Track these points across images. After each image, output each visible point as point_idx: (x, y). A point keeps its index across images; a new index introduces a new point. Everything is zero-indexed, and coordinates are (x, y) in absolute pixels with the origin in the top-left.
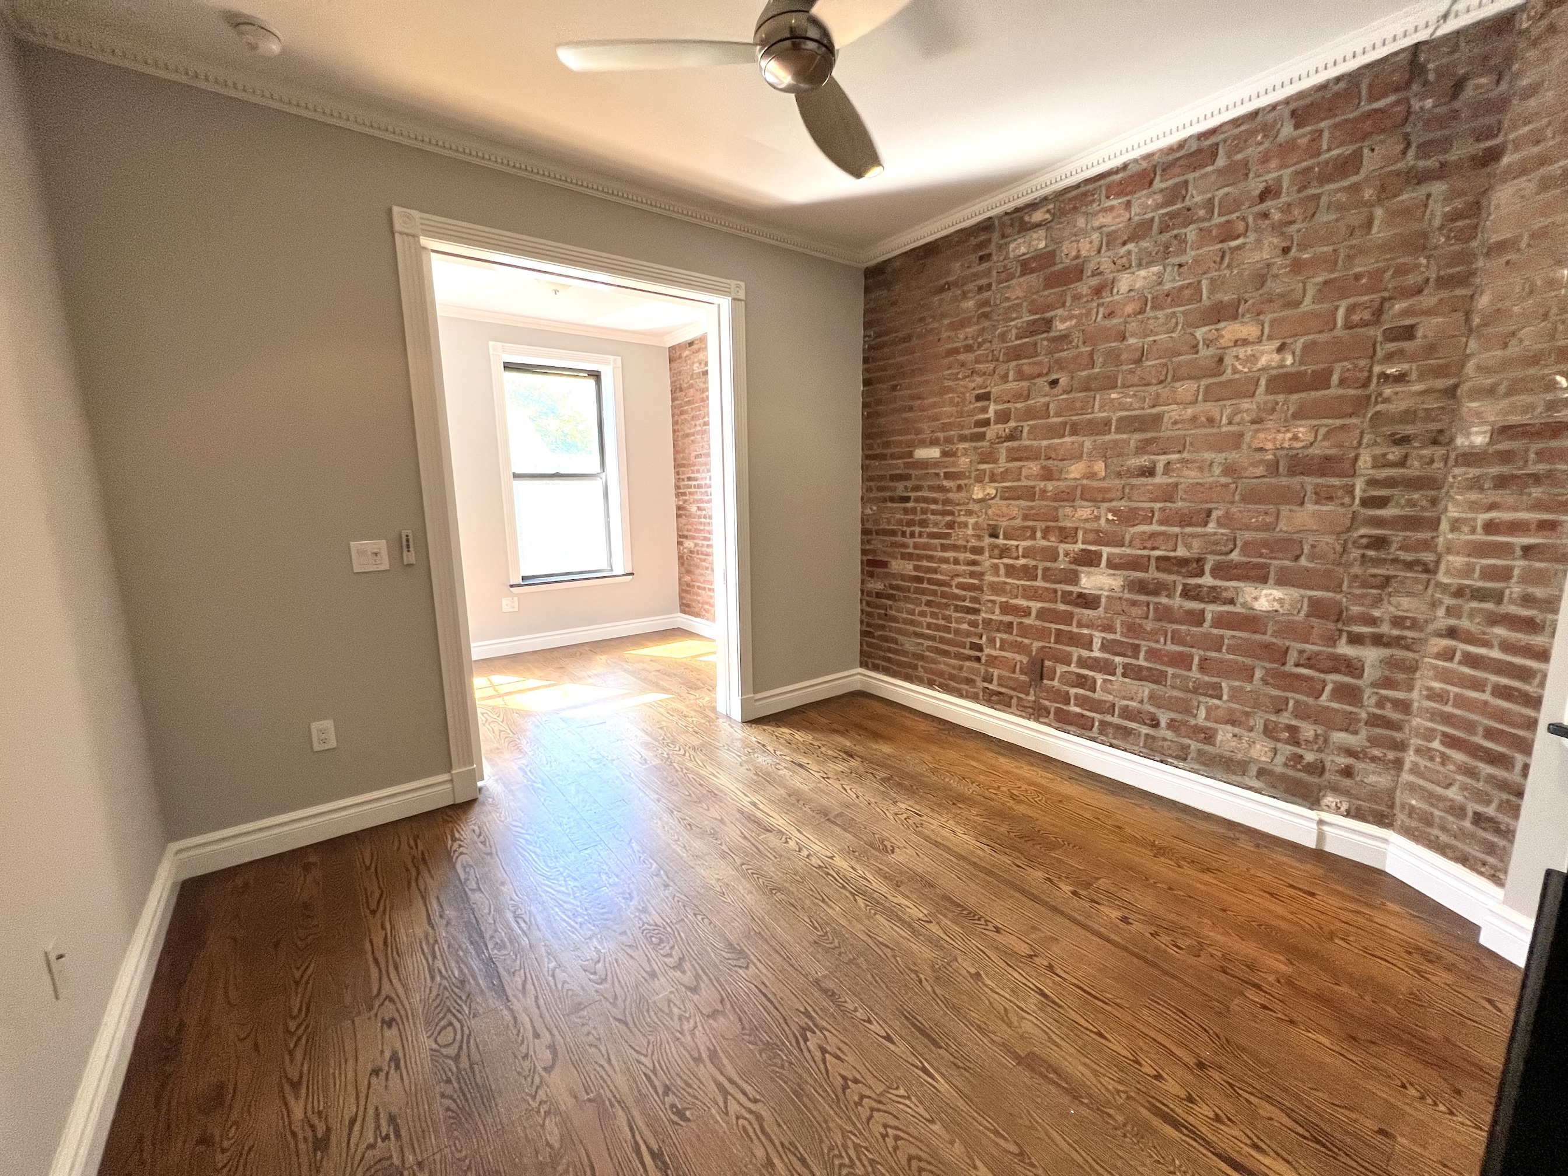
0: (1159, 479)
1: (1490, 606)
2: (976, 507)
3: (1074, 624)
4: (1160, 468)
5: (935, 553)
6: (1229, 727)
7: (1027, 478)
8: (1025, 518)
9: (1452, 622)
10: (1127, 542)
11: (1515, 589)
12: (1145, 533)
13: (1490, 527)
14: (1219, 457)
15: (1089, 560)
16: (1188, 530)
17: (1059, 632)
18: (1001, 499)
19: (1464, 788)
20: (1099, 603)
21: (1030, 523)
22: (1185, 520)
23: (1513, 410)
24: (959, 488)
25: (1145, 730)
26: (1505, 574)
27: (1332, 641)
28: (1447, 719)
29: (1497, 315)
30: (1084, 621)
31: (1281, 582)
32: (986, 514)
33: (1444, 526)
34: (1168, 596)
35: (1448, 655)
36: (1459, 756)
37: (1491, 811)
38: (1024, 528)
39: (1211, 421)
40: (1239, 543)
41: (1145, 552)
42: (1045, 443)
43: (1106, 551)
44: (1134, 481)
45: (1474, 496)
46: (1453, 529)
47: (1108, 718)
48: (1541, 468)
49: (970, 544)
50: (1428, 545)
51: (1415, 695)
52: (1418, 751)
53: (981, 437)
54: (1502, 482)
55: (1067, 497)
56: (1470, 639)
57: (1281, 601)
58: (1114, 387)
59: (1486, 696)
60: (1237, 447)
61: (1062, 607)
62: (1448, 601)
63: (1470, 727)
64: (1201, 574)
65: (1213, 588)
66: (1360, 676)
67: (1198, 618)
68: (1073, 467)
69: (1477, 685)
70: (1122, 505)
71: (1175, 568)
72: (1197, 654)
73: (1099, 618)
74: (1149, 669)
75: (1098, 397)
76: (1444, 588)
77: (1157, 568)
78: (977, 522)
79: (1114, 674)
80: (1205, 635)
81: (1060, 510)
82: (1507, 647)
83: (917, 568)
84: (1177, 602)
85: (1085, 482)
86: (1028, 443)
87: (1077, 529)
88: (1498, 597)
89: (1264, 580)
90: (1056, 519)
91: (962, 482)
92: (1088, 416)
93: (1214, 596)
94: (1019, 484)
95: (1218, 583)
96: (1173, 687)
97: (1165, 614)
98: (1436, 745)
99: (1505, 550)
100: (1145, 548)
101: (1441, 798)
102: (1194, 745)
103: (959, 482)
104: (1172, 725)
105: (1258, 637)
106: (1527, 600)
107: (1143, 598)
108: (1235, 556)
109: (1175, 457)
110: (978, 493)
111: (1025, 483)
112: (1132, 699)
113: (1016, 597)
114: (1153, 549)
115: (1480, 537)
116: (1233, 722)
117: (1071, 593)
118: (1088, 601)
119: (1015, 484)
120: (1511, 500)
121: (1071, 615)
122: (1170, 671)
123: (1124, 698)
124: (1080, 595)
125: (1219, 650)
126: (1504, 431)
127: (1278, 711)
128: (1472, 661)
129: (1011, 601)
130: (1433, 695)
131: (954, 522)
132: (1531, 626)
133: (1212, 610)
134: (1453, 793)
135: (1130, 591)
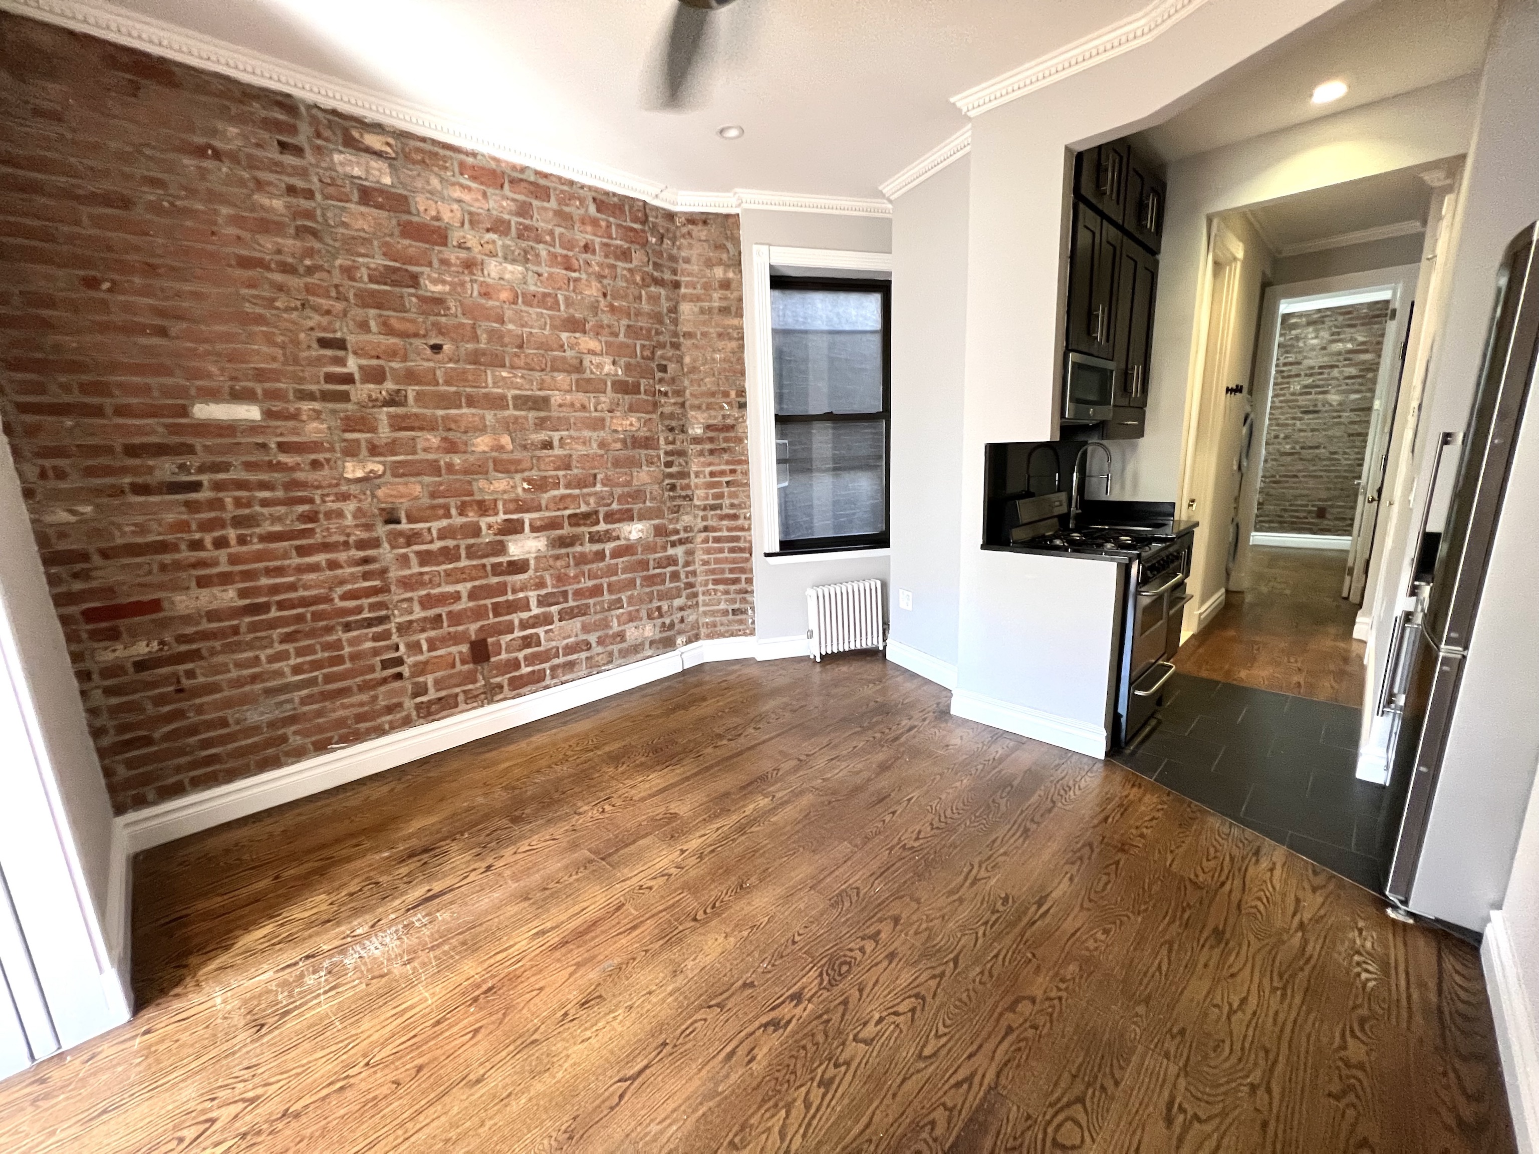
0: (557, 451)
1: (718, 512)
2: (354, 489)
3: (509, 593)
4: (556, 443)
5: (287, 562)
6: (631, 624)
7: (425, 450)
8: (433, 495)
9: (705, 523)
10: (543, 506)
11: (727, 502)
12: (555, 497)
13: (712, 474)
14: (594, 435)
15: (513, 528)
16: (585, 490)
17: (496, 606)
18: (395, 475)
19: (726, 601)
20: (528, 565)
21: (441, 501)
22: (581, 483)
23: (710, 417)
24: (316, 465)
25: (583, 655)
26: (720, 496)
27: (664, 548)
28: (713, 572)
29: (694, 370)
30: (518, 586)
31: (640, 519)
32: (373, 496)
33: (692, 476)
34: (581, 545)
35: (706, 541)
36: (721, 587)
37: (736, 606)
38: (433, 507)
39: (584, 407)
40: (616, 497)
41: (559, 513)
42: (440, 412)
43: (527, 517)
44: (538, 453)
45: (702, 459)
46: (697, 476)
47: (556, 661)
48: (724, 445)
49: (352, 539)
50: (688, 487)
51: (697, 566)
52: (704, 594)
53: (344, 397)
54: (712, 452)
55: (479, 469)
56: (715, 530)
57: (642, 531)
58: (503, 366)
59: (726, 554)
60: (603, 428)
61: (495, 580)
62: (701, 513)
63: (722, 571)
64: (597, 523)
65: (607, 531)
66: (677, 565)
67: (600, 556)
68: (479, 440)
69: (721, 551)
70: (534, 474)
71: (582, 522)
72: (605, 581)
73: (531, 578)
74: (578, 606)
75: (489, 372)
76: (698, 507)
77: (570, 524)
78: (359, 509)
79: (552, 623)
80: (609, 566)
81: (474, 483)
82: (730, 529)
83: (242, 594)
84: (589, 548)
85: (494, 454)
86: (415, 410)
87: (495, 501)
88: (720, 507)
89: (631, 519)
90: (471, 494)
91: (320, 457)
92: (484, 390)
93: (607, 537)
94: (416, 457)
95: (609, 526)
96: (595, 613)
97: (581, 560)
98: (711, 586)
99: (717, 484)
100: (559, 509)
101: (718, 611)
102: (615, 648)
103: (313, 457)
104: (600, 642)
105: (634, 557)
106: (732, 506)
107: (563, 551)
108: (615, 506)
109: (566, 433)
110: (353, 470)
111: (421, 456)
112: (569, 637)
113: (439, 585)
114: (566, 508)
115: (708, 479)
116: (631, 620)
117: (501, 564)
118: (518, 567)
119: (410, 457)
120: (717, 461)
121: (505, 584)
122: (591, 601)
123: (564, 638)
124: (511, 563)
125: (617, 574)
126: (708, 427)
127: (651, 601)
128: (717, 540)
129: (433, 592)
130: (706, 563)
131: (317, 513)
132: (735, 517)
133: (609, 547)
134: (723, 606)
135: (554, 547)
